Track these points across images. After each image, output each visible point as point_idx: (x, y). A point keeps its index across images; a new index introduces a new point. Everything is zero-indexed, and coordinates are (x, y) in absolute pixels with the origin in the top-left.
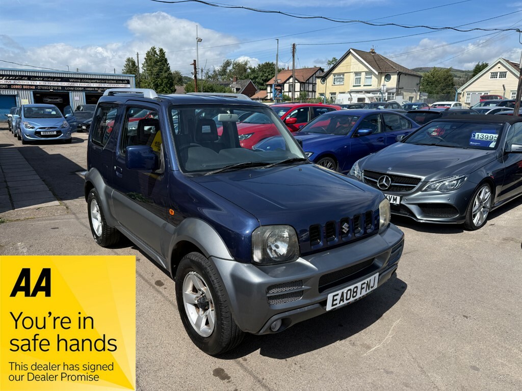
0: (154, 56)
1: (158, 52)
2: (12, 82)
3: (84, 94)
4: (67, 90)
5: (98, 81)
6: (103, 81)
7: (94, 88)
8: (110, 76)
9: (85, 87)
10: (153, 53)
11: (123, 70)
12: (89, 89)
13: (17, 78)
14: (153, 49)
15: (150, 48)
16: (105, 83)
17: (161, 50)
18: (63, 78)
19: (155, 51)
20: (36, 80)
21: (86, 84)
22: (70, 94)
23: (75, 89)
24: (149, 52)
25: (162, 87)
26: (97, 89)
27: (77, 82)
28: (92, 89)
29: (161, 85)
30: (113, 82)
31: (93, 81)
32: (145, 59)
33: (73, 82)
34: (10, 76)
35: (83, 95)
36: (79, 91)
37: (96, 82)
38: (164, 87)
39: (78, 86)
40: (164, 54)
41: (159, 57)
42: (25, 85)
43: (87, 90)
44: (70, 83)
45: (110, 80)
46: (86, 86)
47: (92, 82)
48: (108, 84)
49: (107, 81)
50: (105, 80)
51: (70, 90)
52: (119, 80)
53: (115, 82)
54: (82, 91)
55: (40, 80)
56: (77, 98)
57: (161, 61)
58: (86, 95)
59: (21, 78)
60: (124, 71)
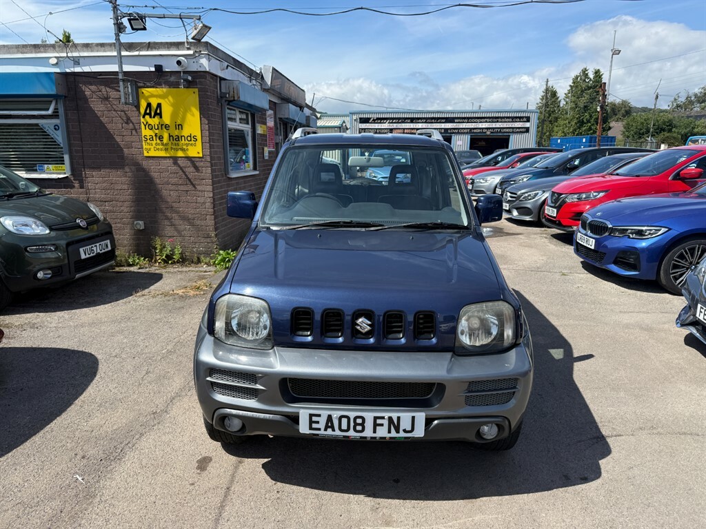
0: (585, 80)
1: (591, 76)
2: (395, 126)
3: (469, 137)
4: (451, 133)
5: (488, 120)
6: (495, 120)
7: (483, 129)
8: (505, 112)
9: (471, 129)
10: (583, 78)
11: (537, 104)
12: (475, 131)
13: (400, 121)
14: (585, 72)
15: (580, 71)
16: (498, 122)
17: (597, 73)
18: (448, 118)
19: (587, 74)
20: (419, 123)
21: (473, 124)
22: (453, 137)
23: (459, 132)
24: (577, 77)
25: (589, 124)
26: (484, 131)
27: (463, 122)
28: (479, 131)
29: (588, 121)
30: (508, 120)
31: (482, 120)
32: (570, 86)
33: (459, 122)
34: (393, 119)
35: (467, 138)
36: (464, 133)
37: (486, 122)
38: (593, 125)
39: (464, 127)
40: (600, 77)
41: (591, 82)
42: (407, 129)
43: (473, 133)
44: (455, 124)
45: (504, 118)
46: (472, 127)
47: (481, 122)
48: (500, 124)
49: (500, 120)
50: (498, 118)
51: (454, 133)
52: (516, 117)
53: (511, 120)
54: (467, 133)
55: (423, 123)
56: (460, 143)
57: (595, 87)
58: (471, 139)
59: (404, 120)
60: (540, 105)
